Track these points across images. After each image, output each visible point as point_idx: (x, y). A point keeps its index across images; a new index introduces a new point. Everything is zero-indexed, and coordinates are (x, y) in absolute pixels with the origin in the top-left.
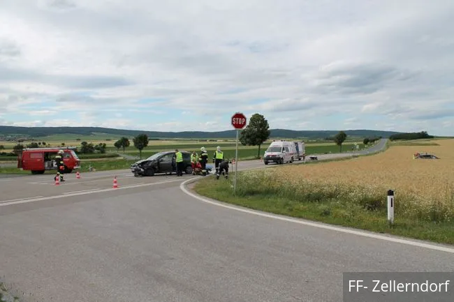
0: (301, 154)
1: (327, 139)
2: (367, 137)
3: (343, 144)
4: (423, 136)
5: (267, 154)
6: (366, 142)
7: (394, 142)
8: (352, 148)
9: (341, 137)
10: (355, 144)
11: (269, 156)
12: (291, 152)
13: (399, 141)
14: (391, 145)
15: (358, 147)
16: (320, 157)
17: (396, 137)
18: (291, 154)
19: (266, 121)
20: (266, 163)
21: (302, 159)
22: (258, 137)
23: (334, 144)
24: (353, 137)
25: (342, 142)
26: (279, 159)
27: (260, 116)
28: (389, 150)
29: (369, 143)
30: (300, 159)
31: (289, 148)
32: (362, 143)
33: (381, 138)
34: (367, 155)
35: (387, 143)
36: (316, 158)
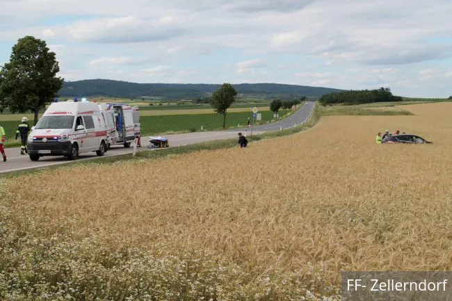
0: (128, 134)
1: (199, 101)
2: (278, 97)
3: (229, 110)
4: (383, 96)
5: (35, 133)
6: (276, 107)
7: (329, 108)
8: (248, 120)
9: (225, 96)
10: (255, 110)
11: (40, 138)
12: (98, 126)
13: (338, 107)
14: (324, 113)
15: (259, 117)
16: (176, 139)
17: (333, 98)
18: (99, 134)
19: (53, 55)
20: (35, 157)
21: (134, 144)
22: (30, 91)
23: (211, 111)
24: (250, 98)
25: (228, 107)
26: (66, 145)
27: (38, 41)
28: (320, 123)
29: (280, 109)
30: (127, 146)
31: (95, 119)
32: (268, 109)
33: (303, 99)
34: (279, 135)
35: (316, 111)
36: (165, 142)
